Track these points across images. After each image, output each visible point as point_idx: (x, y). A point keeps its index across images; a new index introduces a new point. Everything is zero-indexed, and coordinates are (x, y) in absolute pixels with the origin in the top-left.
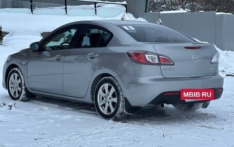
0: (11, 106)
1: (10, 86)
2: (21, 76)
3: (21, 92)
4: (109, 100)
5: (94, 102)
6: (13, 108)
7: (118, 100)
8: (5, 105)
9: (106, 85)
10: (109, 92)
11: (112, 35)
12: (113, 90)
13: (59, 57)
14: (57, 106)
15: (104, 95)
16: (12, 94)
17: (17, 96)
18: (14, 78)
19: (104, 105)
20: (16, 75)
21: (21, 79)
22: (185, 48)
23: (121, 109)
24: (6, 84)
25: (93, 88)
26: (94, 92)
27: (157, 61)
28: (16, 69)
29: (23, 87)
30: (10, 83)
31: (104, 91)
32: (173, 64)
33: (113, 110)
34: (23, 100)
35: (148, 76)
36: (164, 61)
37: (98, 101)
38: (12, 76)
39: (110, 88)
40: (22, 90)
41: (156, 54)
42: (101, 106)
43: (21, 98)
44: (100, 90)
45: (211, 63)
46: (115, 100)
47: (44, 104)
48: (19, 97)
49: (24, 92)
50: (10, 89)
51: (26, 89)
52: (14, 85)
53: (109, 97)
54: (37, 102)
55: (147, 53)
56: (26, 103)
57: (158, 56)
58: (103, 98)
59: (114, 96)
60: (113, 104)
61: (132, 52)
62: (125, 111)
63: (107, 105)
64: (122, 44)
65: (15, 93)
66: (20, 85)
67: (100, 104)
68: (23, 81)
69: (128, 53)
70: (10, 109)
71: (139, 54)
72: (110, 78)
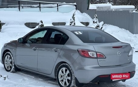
0: (5, 78)
1: (5, 63)
2: (12, 57)
3: (12, 67)
4: (65, 78)
5: (56, 78)
6: (7, 79)
7: (71, 78)
8: (1, 76)
9: (64, 69)
10: (66, 72)
11: (68, 38)
12: (68, 72)
13: (35, 48)
14: (34, 77)
15: (62, 74)
16: (6, 68)
17: (9, 69)
18: (8, 58)
19: (62, 80)
20: (9, 56)
21: (12, 59)
22: (113, 47)
23: (72, 84)
24: (3, 61)
25: (56, 69)
26: (57, 72)
27: (95, 56)
28: (9, 53)
29: (13, 64)
30: (5, 61)
31: (63, 72)
32: (106, 58)
33: (68, 84)
34: (13, 72)
35: (90, 65)
36: (100, 56)
37: (59, 78)
38: (6, 57)
39: (66, 71)
40: (12, 66)
41: (95, 52)
42: (61, 81)
43: (11, 71)
44: (60, 71)
45: (128, 56)
46: (69, 78)
47: (26, 75)
48: (11, 70)
49: (13, 67)
50: (5, 64)
51: (15, 65)
52: (8, 62)
53: (65, 76)
54: (21, 73)
55: (89, 51)
56: (15, 74)
57: (96, 53)
58: (62, 76)
59: (68, 75)
60: (68, 80)
61: (80, 50)
62: (75, 86)
63: (64, 81)
64: (75, 44)
65: (8, 67)
66: (11, 63)
67: (60, 80)
68: (13, 61)
69: (78, 51)
70: (5, 80)
71: (85, 51)
72: (66, 64)
